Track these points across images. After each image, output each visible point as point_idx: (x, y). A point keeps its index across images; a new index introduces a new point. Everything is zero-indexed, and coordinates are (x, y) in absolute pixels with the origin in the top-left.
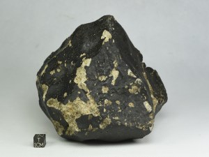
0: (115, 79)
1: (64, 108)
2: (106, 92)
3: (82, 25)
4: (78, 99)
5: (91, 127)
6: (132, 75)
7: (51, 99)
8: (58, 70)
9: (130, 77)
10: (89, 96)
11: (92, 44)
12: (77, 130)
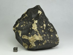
0: (45, 27)
1: (30, 38)
2: (43, 32)
3: (29, 9)
4: (35, 35)
5: (40, 44)
6: (49, 25)
7: (24, 35)
8: (24, 25)
9: (49, 26)
10: (38, 33)
11: (35, 15)
12: (35, 46)
